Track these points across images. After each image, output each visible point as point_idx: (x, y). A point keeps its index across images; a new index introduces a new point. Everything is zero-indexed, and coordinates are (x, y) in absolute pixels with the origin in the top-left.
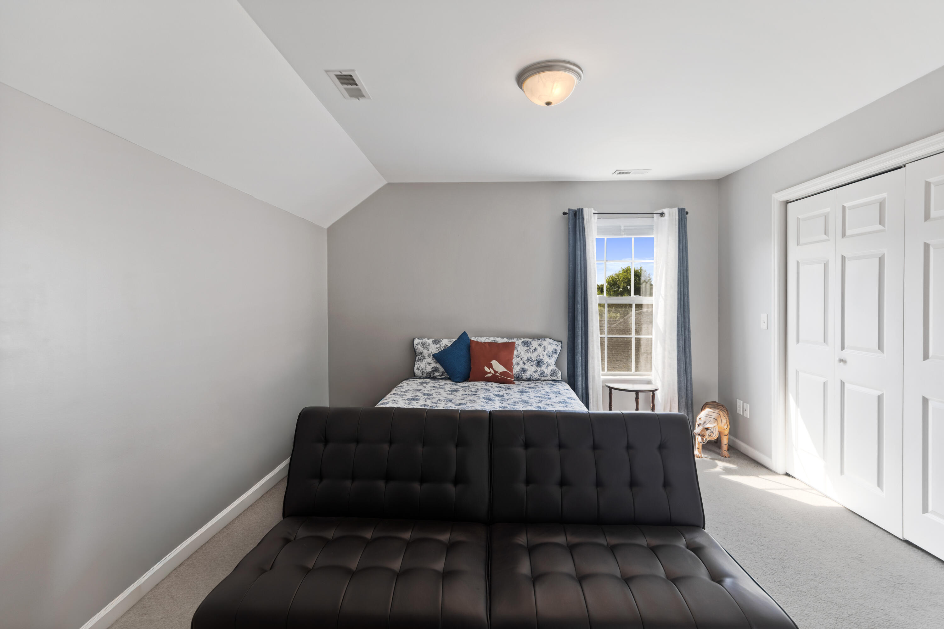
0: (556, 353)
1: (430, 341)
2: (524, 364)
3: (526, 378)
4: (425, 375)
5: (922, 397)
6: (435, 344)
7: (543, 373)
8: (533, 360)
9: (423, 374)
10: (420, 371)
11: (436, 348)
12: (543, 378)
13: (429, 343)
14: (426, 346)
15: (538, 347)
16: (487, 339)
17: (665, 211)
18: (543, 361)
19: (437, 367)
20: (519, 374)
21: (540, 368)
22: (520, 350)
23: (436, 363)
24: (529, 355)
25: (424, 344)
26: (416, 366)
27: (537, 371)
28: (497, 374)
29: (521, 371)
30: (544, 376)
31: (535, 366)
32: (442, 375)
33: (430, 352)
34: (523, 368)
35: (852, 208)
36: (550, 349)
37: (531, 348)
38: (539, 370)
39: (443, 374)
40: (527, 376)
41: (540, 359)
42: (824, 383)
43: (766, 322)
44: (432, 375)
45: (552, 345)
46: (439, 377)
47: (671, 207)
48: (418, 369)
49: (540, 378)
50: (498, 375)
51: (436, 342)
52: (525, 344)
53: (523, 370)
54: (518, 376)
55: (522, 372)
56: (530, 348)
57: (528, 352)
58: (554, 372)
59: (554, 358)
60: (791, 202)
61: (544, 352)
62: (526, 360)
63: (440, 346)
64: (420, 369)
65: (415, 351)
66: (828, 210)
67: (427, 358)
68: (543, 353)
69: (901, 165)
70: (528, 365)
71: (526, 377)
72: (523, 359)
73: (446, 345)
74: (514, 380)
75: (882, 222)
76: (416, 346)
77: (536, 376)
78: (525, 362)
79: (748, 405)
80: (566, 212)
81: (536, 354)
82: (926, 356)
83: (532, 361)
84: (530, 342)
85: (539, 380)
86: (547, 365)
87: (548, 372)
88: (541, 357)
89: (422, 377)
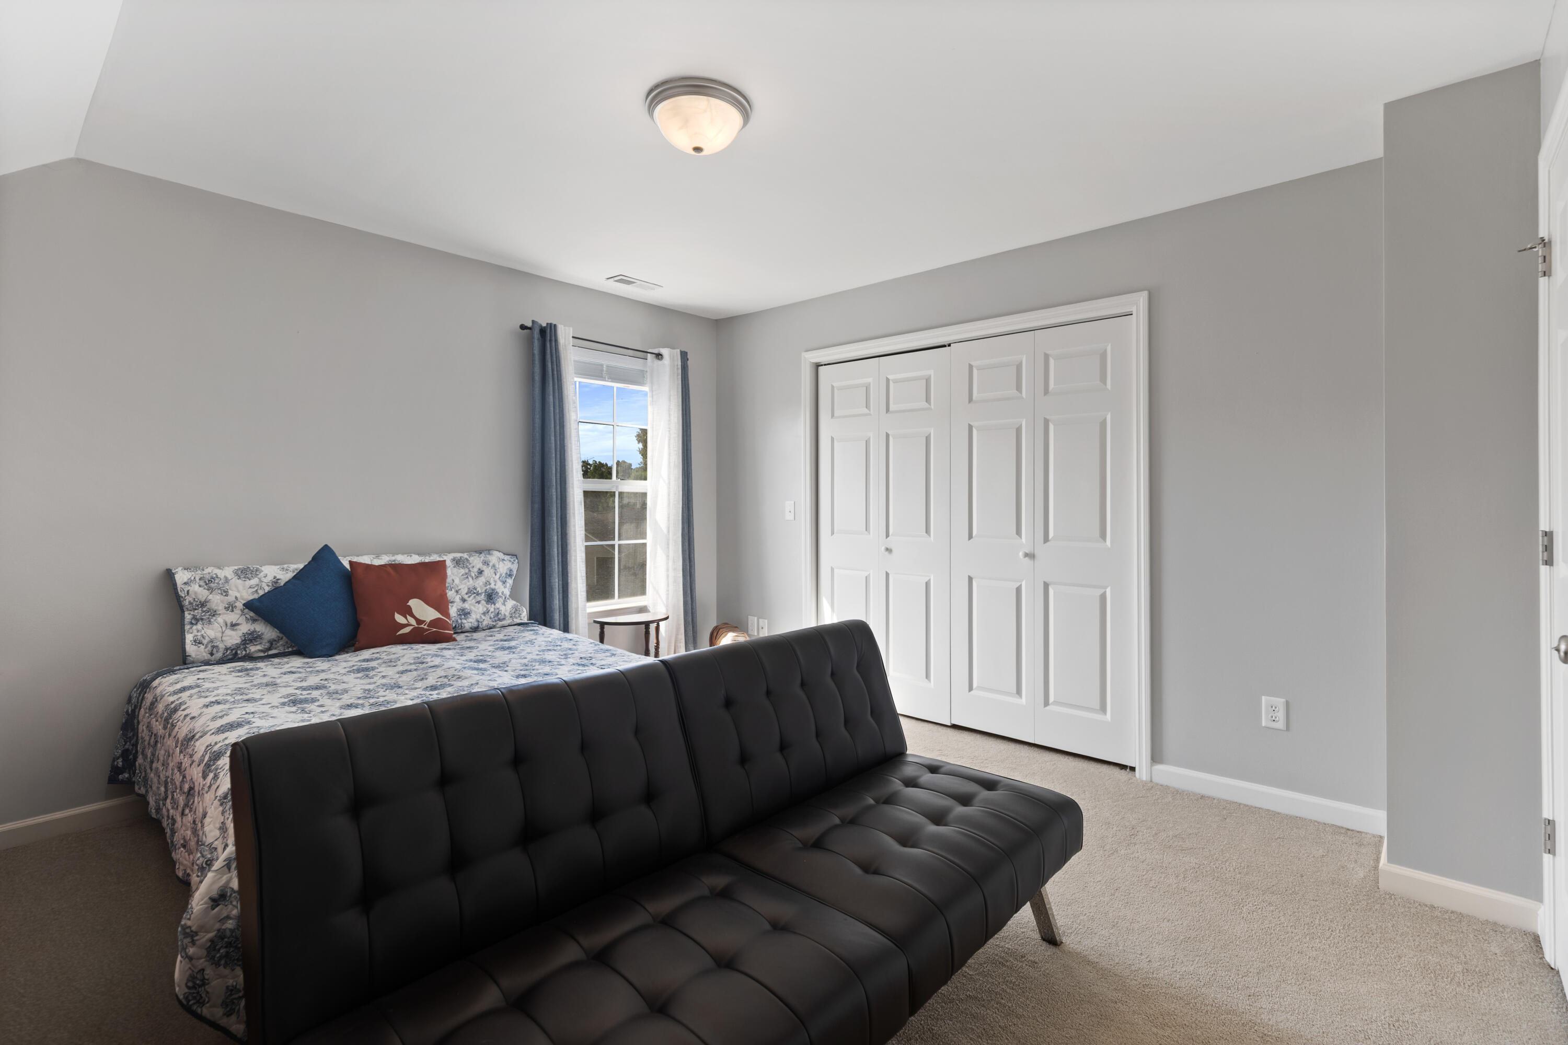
0: (510, 575)
1: (228, 572)
2: (464, 600)
3: (471, 628)
4: (219, 655)
5: (968, 577)
6: (244, 577)
7: (498, 613)
8: (480, 592)
9: (212, 654)
10: (202, 647)
11: (250, 588)
12: (500, 624)
13: (226, 577)
14: (218, 583)
15: (484, 568)
16: (374, 558)
17: (665, 352)
18: (497, 592)
19: (258, 629)
20: (457, 621)
21: (493, 605)
22: (453, 574)
23: (254, 621)
24: (470, 583)
25: (209, 583)
26: (189, 638)
27: (488, 612)
28: (422, 626)
29: (460, 615)
30: (500, 620)
31: (483, 602)
32: (270, 649)
33: (231, 598)
34: (463, 610)
35: (895, 381)
36: (503, 568)
37: (471, 569)
38: (492, 610)
39: (272, 644)
40: (471, 622)
41: (490, 588)
42: (866, 577)
43: (793, 511)
44: (241, 653)
45: (505, 562)
46: (262, 654)
47: (673, 348)
48: (197, 642)
49: (494, 624)
50: (425, 627)
51: (244, 573)
52: (458, 562)
53: (464, 613)
54: (456, 625)
55: (463, 617)
56: (470, 571)
57: (467, 577)
58: (516, 610)
59: (508, 585)
60: (822, 365)
61: (496, 575)
62: (467, 594)
63: (261, 581)
64: (205, 642)
65: (178, 600)
66: (870, 380)
67: (224, 614)
68: (494, 578)
69: (946, 344)
70: (470, 602)
71: (470, 624)
72: (460, 592)
73: (276, 581)
74: (455, 633)
75: (928, 400)
76: (183, 586)
77: (487, 621)
78: (466, 597)
79: (766, 621)
80: (526, 325)
81: (482, 580)
82: (970, 536)
83: (478, 594)
84: (467, 559)
85: (494, 627)
86: (504, 598)
87: (506, 611)
88: (492, 586)
89: (210, 660)
